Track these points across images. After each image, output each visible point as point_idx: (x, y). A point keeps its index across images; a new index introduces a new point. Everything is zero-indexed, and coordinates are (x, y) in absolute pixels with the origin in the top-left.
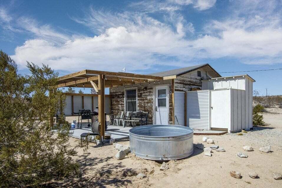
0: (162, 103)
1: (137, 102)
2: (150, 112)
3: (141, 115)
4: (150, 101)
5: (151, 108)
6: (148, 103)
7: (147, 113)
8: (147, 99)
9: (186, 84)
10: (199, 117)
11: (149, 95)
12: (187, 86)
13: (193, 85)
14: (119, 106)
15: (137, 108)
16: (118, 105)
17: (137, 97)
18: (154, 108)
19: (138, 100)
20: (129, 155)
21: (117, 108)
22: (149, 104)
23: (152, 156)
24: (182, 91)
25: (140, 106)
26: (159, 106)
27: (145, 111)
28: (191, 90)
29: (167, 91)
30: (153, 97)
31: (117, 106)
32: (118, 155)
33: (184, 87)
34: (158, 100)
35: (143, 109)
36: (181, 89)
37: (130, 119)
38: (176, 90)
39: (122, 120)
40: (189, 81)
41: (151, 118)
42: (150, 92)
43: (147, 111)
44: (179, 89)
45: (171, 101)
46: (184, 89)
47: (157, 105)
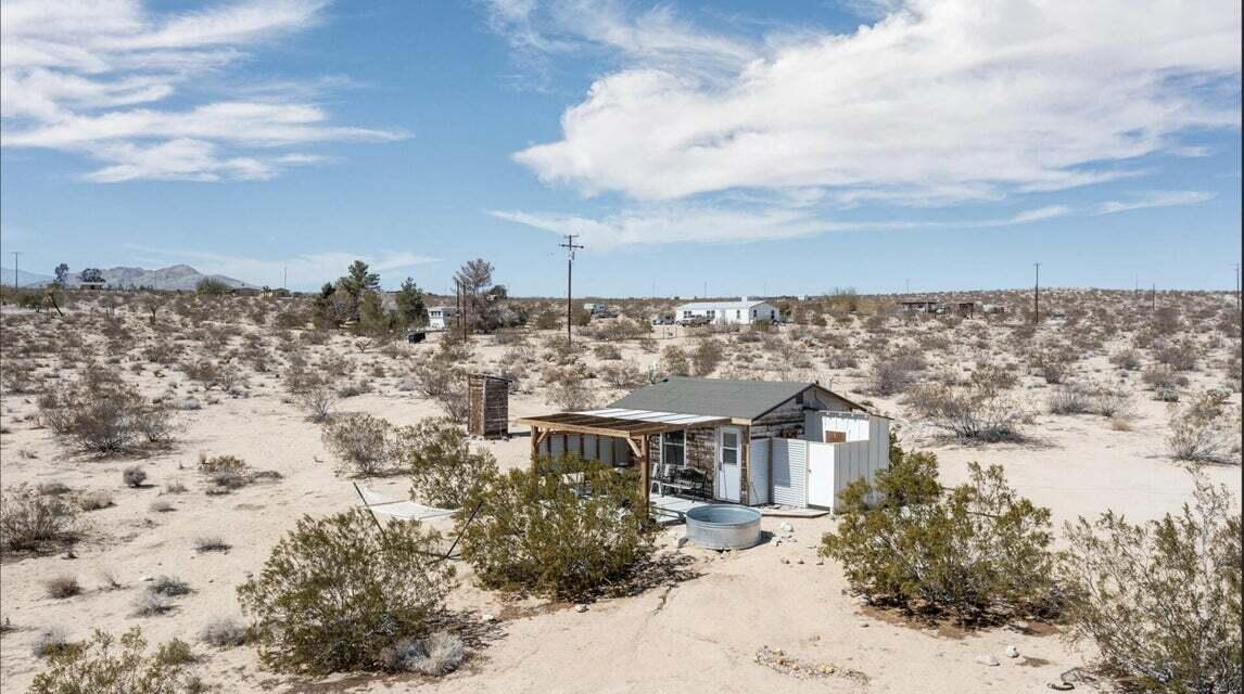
0: (730, 457)
1: (686, 448)
2: (709, 470)
3: (691, 476)
4: (709, 451)
5: (711, 463)
6: (705, 453)
7: (704, 472)
8: (704, 447)
9: (772, 425)
10: (788, 484)
11: (708, 440)
12: (774, 428)
13: (785, 423)
15: (686, 461)
17: (685, 440)
18: (716, 464)
19: (688, 445)
20: (687, 544)
22: (708, 457)
23: (712, 545)
24: (766, 437)
25: (691, 457)
26: (724, 461)
27: (698, 467)
28: (781, 435)
29: (739, 439)
30: (715, 445)
32: (676, 543)
33: (768, 430)
34: (725, 451)
35: (696, 463)
36: (763, 434)
37: (672, 482)
38: (753, 438)
39: (658, 483)
40: (778, 418)
41: (711, 482)
42: (710, 434)
43: (704, 468)
44: (759, 434)
45: (744, 457)
46: (768, 434)
47: (722, 461)
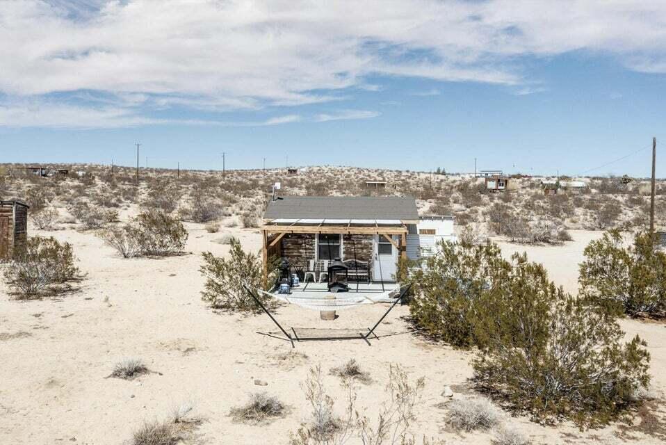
0: (385, 249)
1: (342, 247)
2: (366, 260)
4: (367, 246)
5: (368, 255)
11: (365, 238)
14: (301, 251)
15: (342, 256)
16: (299, 249)
17: (342, 240)
18: (373, 256)
19: (344, 243)
21: (295, 254)
25: (348, 252)
26: (380, 253)
27: (356, 259)
31: (296, 251)
34: (380, 245)
43: (362, 259)
47: (377, 253)
